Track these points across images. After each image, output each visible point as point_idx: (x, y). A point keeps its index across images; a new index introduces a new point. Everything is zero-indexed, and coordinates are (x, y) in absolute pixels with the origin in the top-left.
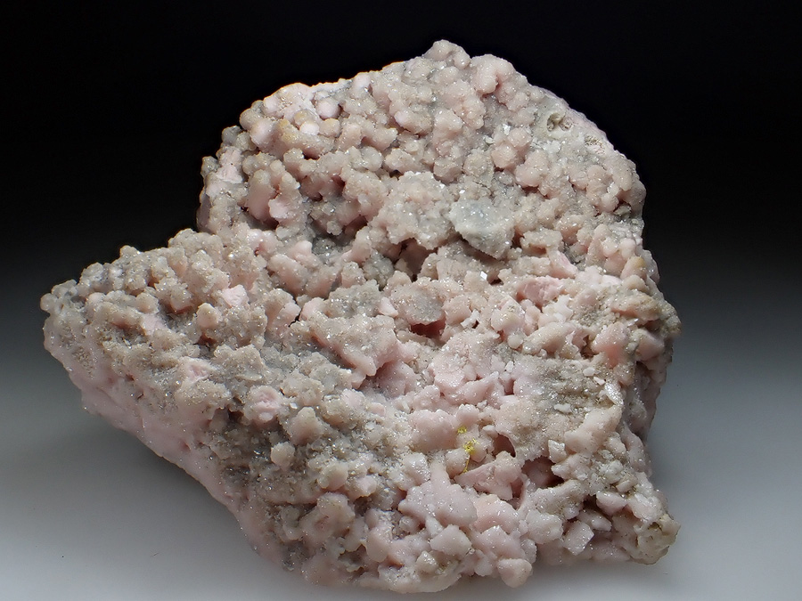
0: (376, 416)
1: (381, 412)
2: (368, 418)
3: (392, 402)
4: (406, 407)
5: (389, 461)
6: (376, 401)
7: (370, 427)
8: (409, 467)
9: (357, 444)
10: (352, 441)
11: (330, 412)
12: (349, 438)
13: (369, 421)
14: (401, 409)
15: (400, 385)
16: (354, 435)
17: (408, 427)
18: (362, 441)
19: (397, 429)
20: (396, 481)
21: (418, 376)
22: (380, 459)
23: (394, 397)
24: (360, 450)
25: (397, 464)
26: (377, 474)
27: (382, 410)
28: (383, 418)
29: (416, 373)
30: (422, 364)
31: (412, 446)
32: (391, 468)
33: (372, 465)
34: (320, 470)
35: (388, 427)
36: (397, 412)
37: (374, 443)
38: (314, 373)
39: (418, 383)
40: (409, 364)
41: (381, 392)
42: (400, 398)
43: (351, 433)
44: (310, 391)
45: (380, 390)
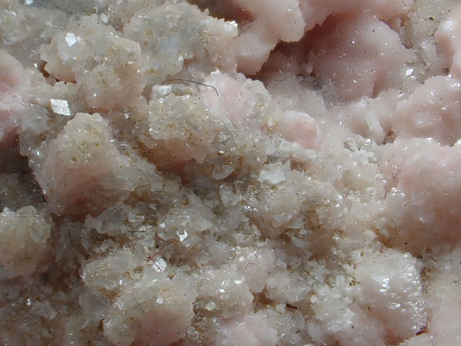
0: (295, 148)
1: (308, 137)
2: (270, 150)
3: (341, 114)
4: (376, 126)
5: (319, 270)
6: (301, 107)
7: (272, 175)
8: (371, 291)
9: (233, 219)
10: (219, 212)
11: (157, 131)
12: (211, 204)
13: (271, 159)
14: (362, 130)
15: (364, 72)
16: (226, 195)
17: (375, 179)
18: (248, 214)
19: (347, 184)
20: (333, 327)
21: (410, 55)
22: (295, 262)
23: (347, 99)
24: (239, 237)
25: (340, 280)
26: (281, 307)
27: (311, 134)
28: (311, 154)
29: (407, 47)
30: (420, 23)
31: (385, 232)
32: (323, 290)
33: (271, 282)
34: (114, 294)
35: (323, 179)
36: (353, 139)
37: (279, 220)
38: (136, 23)
39: (409, 71)
40: (390, 23)
41: (317, 86)
42: (361, 105)
43: (217, 190)
44: (101, 68)
45: (314, 80)
